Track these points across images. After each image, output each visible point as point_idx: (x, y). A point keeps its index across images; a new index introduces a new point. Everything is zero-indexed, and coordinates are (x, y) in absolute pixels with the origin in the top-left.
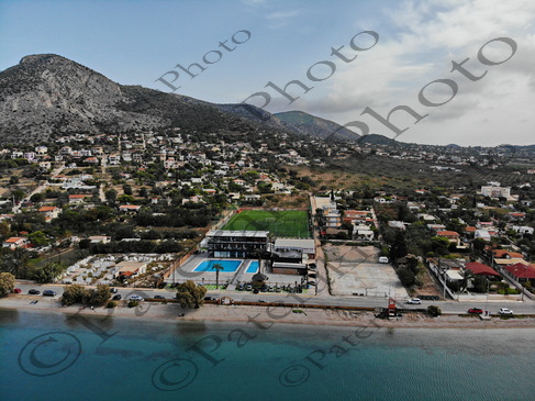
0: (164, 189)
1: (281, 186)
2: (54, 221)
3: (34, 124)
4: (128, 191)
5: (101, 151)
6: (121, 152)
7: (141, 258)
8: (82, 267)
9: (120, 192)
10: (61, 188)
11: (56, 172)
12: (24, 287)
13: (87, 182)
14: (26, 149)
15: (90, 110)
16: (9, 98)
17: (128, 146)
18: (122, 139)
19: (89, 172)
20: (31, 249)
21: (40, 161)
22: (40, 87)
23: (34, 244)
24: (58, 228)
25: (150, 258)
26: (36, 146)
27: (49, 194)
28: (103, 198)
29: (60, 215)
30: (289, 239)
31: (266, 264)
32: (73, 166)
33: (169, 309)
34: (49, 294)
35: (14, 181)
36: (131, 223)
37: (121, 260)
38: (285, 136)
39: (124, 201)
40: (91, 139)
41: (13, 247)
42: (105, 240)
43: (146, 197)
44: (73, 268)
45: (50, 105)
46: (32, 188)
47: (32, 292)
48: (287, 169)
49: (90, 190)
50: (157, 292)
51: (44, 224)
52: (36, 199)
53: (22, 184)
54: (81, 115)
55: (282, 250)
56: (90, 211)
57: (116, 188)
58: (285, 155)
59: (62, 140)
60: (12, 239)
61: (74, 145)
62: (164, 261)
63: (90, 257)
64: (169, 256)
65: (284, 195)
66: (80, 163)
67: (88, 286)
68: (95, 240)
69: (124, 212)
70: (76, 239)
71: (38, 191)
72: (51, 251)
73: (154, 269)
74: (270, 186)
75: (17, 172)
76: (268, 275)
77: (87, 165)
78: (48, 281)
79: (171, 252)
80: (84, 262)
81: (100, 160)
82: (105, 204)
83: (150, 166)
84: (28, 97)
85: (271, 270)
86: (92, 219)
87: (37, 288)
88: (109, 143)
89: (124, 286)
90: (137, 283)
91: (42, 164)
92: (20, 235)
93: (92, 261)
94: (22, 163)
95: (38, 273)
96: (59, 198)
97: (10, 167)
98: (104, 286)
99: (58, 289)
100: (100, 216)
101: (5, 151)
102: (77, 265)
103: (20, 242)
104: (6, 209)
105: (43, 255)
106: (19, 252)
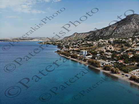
2: (131, 58)
3: (129, 32)
8: (137, 71)
10: (134, 49)
11: (133, 45)
12: (121, 73)
14: (126, 39)
16: (123, 26)
20: (124, 64)
21: (130, 42)
22: (131, 23)
24: (132, 60)
26: (129, 38)
27: (131, 51)
29: (133, 56)
32: (138, 44)
34: (127, 76)
35: (122, 47)
41: (120, 62)
44: (134, 71)
45: (133, 27)
46: (127, 49)
47: (123, 74)
51: (128, 58)
52: (127, 51)
53: (124, 47)
59: (136, 37)
60: (120, 60)
67: (137, 77)
70: (136, 63)
71: (128, 49)
72: (129, 65)
75: (123, 45)
78: (127, 72)
84: (128, 26)
87: (124, 74)
92: (122, 60)
94: (125, 42)
95: (125, 70)
96: (133, 52)
97: (122, 43)
99: (129, 75)
101: (121, 39)
102: (136, 70)
103: (122, 61)
104: (120, 53)
105: (127, 66)
106: (121, 64)
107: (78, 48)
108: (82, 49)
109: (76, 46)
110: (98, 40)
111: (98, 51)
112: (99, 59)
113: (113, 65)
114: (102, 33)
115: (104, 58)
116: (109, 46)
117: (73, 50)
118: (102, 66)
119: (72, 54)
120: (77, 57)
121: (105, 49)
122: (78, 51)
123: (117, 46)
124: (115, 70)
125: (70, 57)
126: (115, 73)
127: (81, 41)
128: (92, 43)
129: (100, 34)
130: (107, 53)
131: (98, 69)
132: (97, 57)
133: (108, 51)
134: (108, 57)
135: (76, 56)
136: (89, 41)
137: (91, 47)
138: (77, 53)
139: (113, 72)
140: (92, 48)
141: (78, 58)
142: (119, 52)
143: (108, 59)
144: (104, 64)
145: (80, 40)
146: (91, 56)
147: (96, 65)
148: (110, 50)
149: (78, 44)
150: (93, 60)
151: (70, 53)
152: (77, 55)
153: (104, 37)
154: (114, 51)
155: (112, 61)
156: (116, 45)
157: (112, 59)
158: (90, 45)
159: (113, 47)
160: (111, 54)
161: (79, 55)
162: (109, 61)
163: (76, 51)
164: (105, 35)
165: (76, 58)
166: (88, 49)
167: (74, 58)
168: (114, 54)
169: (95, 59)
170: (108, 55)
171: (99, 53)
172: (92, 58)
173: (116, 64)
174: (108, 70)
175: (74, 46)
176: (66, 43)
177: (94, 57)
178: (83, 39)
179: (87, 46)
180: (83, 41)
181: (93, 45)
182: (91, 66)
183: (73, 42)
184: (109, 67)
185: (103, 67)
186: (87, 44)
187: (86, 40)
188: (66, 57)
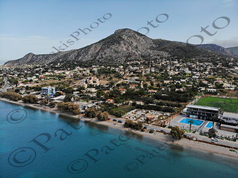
0: (168, 84)
1: (229, 85)
2: (124, 94)
3: (119, 57)
4: (152, 84)
5: (143, 68)
6: (151, 68)
7: (156, 113)
8: (132, 113)
9: (149, 84)
10: (127, 82)
11: (126, 76)
12: (112, 118)
13: (136, 80)
14: (116, 67)
15: (139, 51)
16: (111, 47)
17: (154, 65)
18: (151, 62)
19: (138, 76)
20: (115, 104)
22: (122, 42)
23: (116, 102)
24: (125, 97)
25: (159, 114)
26: (119, 65)
27: (123, 84)
28: (142, 86)
29: (126, 92)
30: (231, 113)
31: (217, 124)
32: (132, 73)
33: (167, 137)
34: (120, 122)
35: (111, 78)
36: (152, 97)
37: (148, 112)
38: (232, 59)
39: (150, 88)
40: (139, 63)
41: (109, 102)
42: (142, 104)
43: (160, 87)
44: (129, 113)
45: (125, 49)
46: (117, 81)
47: (114, 120)
48: (233, 76)
49: (137, 83)
50: (162, 128)
51: (120, 95)
52: (118, 85)
53: (114, 79)
54: (136, 53)
55: (227, 119)
56: (137, 92)
57: (147, 83)
58: (232, 69)
59: (129, 63)
60: (109, 100)
61: (133, 65)
62: (166, 116)
63: (136, 110)
64: (168, 114)
65: (230, 90)
66: (134, 72)
67: (134, 121)
68: (138, 103)
69: (150, 93)
70: (131, 102)
71: (119, 82)
72: (122, 105)
73: (161, 118)
74: (222, 85)
75: (112, 75)
76: (218, 130)
77: (137, 73)
78: (120, 116)
79: (169, 112)
80: (133, 111)
81: (142, 71)
82: (143, 89)
83: (162, 74)
84: (117, 46)
85: (220, 128)
86: (137, 95)
87: (116, 119)
88: (146, 64)
89: (148, 123)
90: (154, 123)
91: (121, 72)
92: (112, 99)
93: (136, 111)
94: (114, 72)
95: (117, 113)
96: (126, 86)
97: (110, 73)
98: (140, 122)
99: (123, 120)
100: (141, 94)
101: (109, 67)
102: (131, 112)
103: (112, 101)
104: (108, 89)
105: (119, 106)
106: (111, 105)
107: (38, 83)
108: (45, 85)
109: (32, 78)
110: (74, 68)
111: (74, 87)
112: (77, 100)
113: (99, 107)
114: (79, 55)
115: (85, 98)
116: (92, 78)
117: (27, 88)
118: (83, 111)
119: (24, 95)
120: (36, 101)
121: (86, 82)
122: (38, 89)
123: (104, 78)
124: (102, 114)
125: (21, 101)
126: (104, 120)
127: (41, 68)
128: (64, 73)
129: (75, 58)
130: (89, 89)
131: (76, 117)
132: (74, 98)
133: (91, 86)
134: (91, 96)
135: (34, 99)
136: (58, 69)
137: (62, 80)
138: (34, 92)
139: (100, 119)
140: (65, 82)
141: (38, 102)
142: (107, 87)
143: (92, 98)
144: (86, 108)
145: (39, 67)
146: (63, 97)
147: (73, 110)
148: (94, 84)
149: (36, 76)
150: (67, 103)
151: (21, 94)
152: (36, 96)
153: (84, 63)
154: (99, 86)
155: (98, 101)
156: (102, 77)
157: (98, 97)
158: (60, 77)
159: (98, 79)
160: (96, 90)
161: (39, 97)
162: (93, 103)
163: (33, 88)
164: (84, 60)
165: (33, 103)
166: (56, 84)
167: (30, 102)
168: (100, 90)
169: (70, 100)
170: (91, 93)
171: (77, 90)
172: (65, 100)
173: (103, 106)
174: (93, 117)
175: (29, 79)
176: (10, 74)
177: (68, 97)
178: (45, 66)
179: (54, 79)
180: (46, 70)
181: (65, 76)
182: (63, 114)
183: (26, 72)
184: (94, 112)
185: (85, 112)
186: (53, 76)
187: (52, 67)
188: (11, 101)
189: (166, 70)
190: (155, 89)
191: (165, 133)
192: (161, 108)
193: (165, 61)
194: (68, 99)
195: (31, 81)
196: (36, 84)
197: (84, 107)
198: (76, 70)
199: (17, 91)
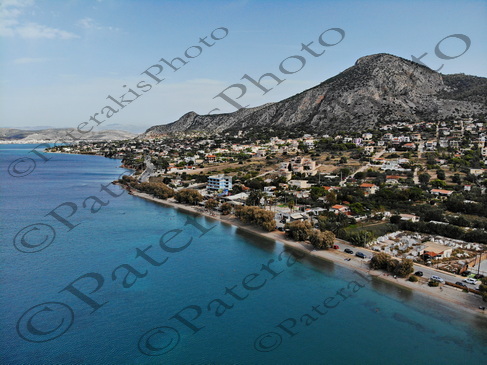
0: (479, 177)
2: (372, 197)
3: (363, 115)
4: (441, 176)
5: (419, 138)
6: (439, 138)
7: (446, 242)
8: (390, 239)
9: (434, 176)
10: (380, 169)
11: (377, 156)
12: (342, 246)
13: (402, 165)
14: (355, 136)
15: (412, 101)
16: (345, 94)
17: (446, 133)
18: (440, 126)
19: (406, 156)
20: (350, 216)
21: (365, 145)
22: (371, 83)
23: (353, 213)
24: (374, 202)
25: (456, 244)
26: (363, 133)
27: (370, 173)
28: (416, 180)
29: (376, 192)
32: (393, 151)
33: (470, 298)
34: (360, 255)
35: (343, 161)
36: (440, 207)
37: (427, 240)
39: (436, 185)
40: (411, 127)
41: (337, 212)
42: (414, 219)
43: (459, 183)
44: (383, 239)
45: (377, 98)
46: (357, 168)
47: (347, 251)
49: (405, 173)
50: (459, 278)
51: (363, 197)
52: (359, 176)
53: (350, 163)
54: (404, 105)
56: (404, 192)
57: (429, 172)
59: (385, 128)
60: (337, 206)
61: (395, 132)
62: (471, 250)
63: (399, 232)
64: (477, 247)
66: (399, 148)
67: (393, 256)
68: (405, 217)
69: (435, 196)
70: (388, 214)
71: (361, 170)
72: (366, 220)
73: (459, 255)
75: (346, 154)
77: (405, 149)
78: (361, 244)
79: (480, 243)
80: (393, 235)
81: (417, 146)
82: (417, 186)
83: (466, 153)
84: (360, 92)
86: (404, 199)
87: (351, 248)
88: (427, 130)
89: (427, 265)
90: (440, 265)
91: (367, 148)
92: (343, 204)
93: (400, 236)
94: (351, 147)
95: (354, 237)
96: (376, 177)
97: (341, 149)
98: (408, 260)
99: (368, 252)
100: (412, 196)
101: (339, 137)
102: (387, 236)
103: (343, 209)
104: (335, 182)
105: (359, 222)
106: (341, 217)
107: (202, 167)
108: (215, 172)
109: (193, 159)
110: (268, 140)
111: (266, 177)
112: (272, 204)
113: (316, 221)
114: (278, 114)
115: (288, 200)
116: (303, 160)
117: (184, 176)
118: (282, 225)
119: (179, 189)
120: (198, 200)
121: (290, 168)
122: (202, 179)
123: (327, 159)
124: (321, 235)
125: (172, 199)
126: (324, 247)
127: (209, 141)
128: (249, 150)
129: (271, 121)
130: (295, 183)
131: (270, 235)
132: (265, 198)
133: (299, 176)
134: (299, 196)
135: (195, 196)
136: (238, 142)
137: (246, 164)
138: (196, 185)
139: (316, 244)
140: (249, 166)
141: (202, 203)
142: (333, 180)
143: (301, 202)
144: (288, 220)
145: (205, 139)
146: (244, 196)
147: (264, 223)
148: (306, 171)
149: (200, 154)
150: (251, 207)
151: (173, 186)
152: (199, 191)
153: (287, 129)
154: (317, 176)
155: (312, 207)
156: (323, 157)
157: (313, 201)
158: (242, 157)
159: (314, 163)
160: (309, 185)
161: (203, 193)
162: (303, 210)
163: (194, 177)
164: (288, 124)
165: (193, 204)
166: (235, 171)
167: (187, 202)
168: (318, 186)
169: (257, 203)
170: (299, 190)
171: (272, 184)
172: (248, 202)
173: (324, 218)
174: (301, 239)
175: (187, 159)
176: (156, 150)
177: (255, 197)
178: (215, 136)
179: (231, 161)
180: (217, 145)
181: (251, 156)
182: (245, 228)
183: (182, 147)
184: (303, 229)
185: (285, 228)
186: (230, 155)
187: (228, 139)
188: (156, 199)
189: (476, 145)
190: (447, 188)
191: (466, 290)
192: (461, 232)
193: (474, 123)
194: (254, 200)
195: (191, 163)
196: (199, 170)
197: (285, 218)
198: (271, 144)
199: (167, 181)
